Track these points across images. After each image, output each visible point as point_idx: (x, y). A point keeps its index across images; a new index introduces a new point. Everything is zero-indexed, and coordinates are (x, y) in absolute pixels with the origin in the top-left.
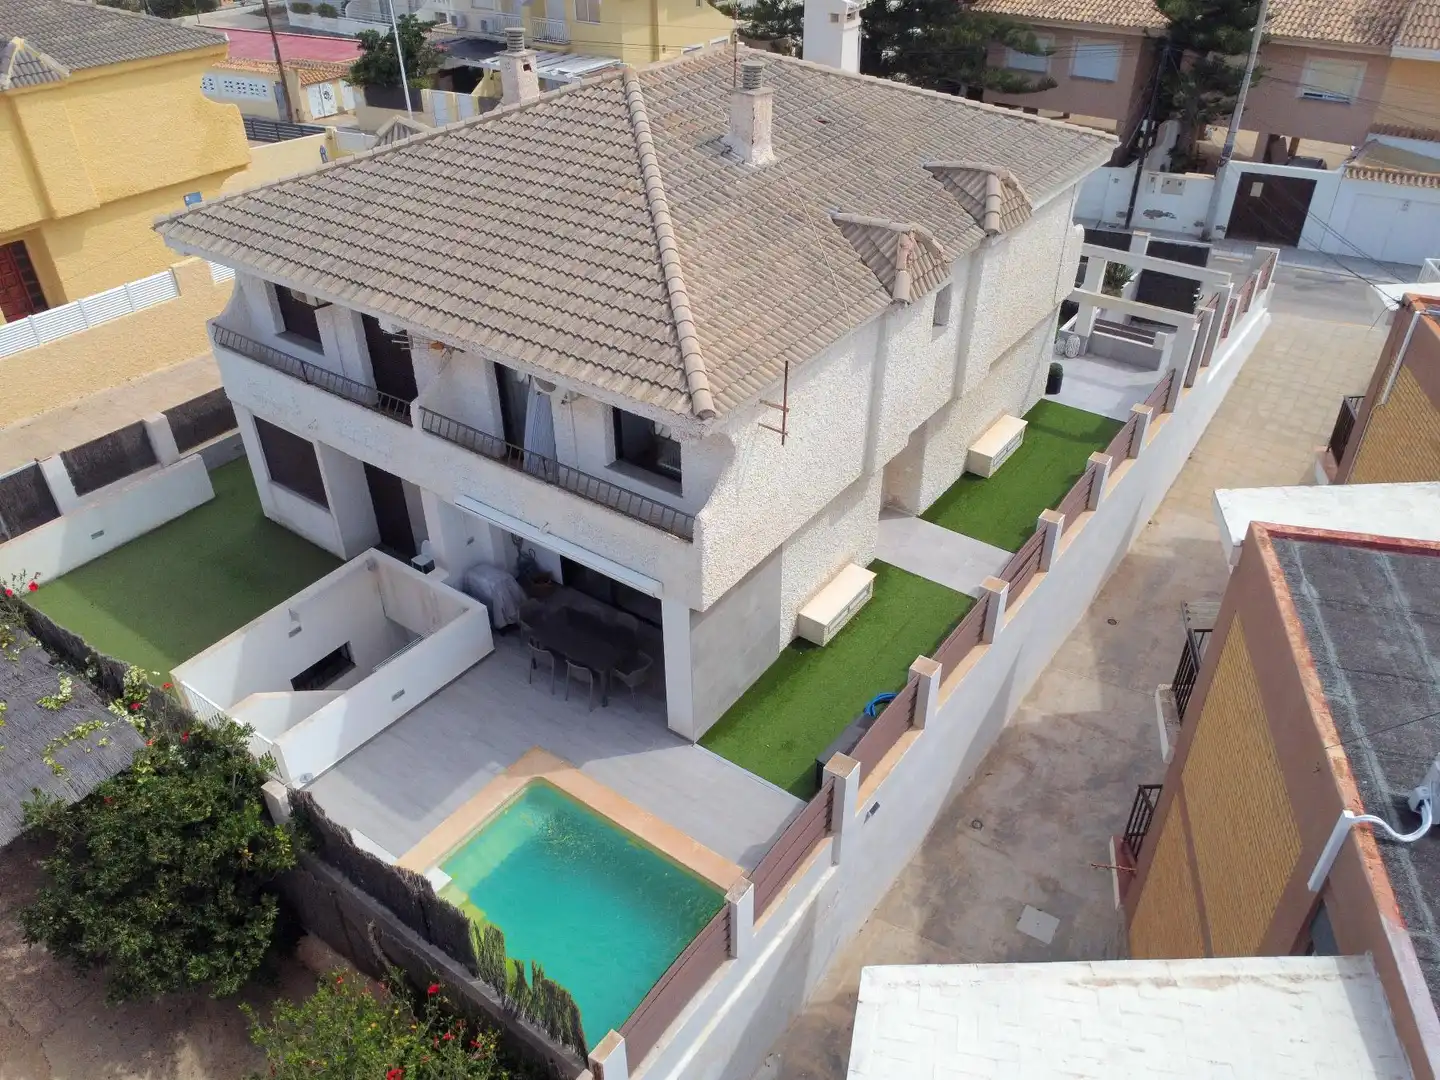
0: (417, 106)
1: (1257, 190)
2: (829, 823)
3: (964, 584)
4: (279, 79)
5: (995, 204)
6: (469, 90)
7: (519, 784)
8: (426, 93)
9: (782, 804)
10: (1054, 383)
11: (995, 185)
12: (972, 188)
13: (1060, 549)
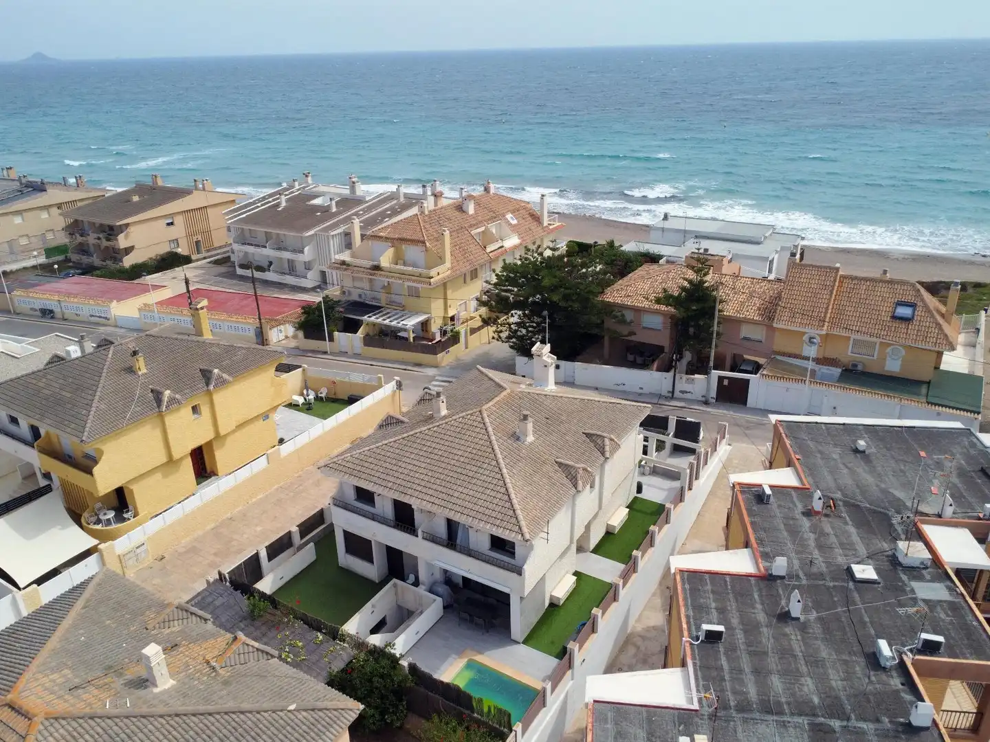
0: (331, 339)
1: (726, 382)
2: (570, 666)
3: (608, 579)
4: (258, 326)
5: (607, 448)
6: (356, 332)
7: (462, 662)
8: (336, 334)
9: (554, 662)
10: (639, 489)
11: (607, 442)
12: (599, 441)
13: (641, 564)
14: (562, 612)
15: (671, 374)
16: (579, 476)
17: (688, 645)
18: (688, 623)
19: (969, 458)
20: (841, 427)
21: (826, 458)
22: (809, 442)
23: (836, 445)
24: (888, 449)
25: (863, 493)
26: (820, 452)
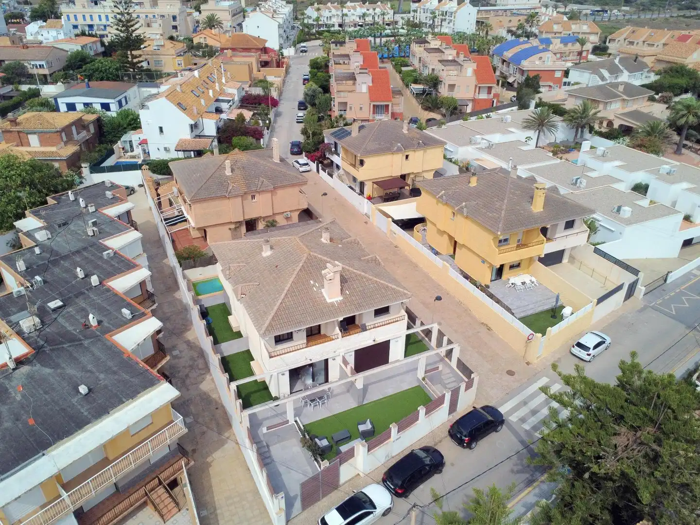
21: (108, 371)
22: (127, 377)
23: (106, 387)
26: (115, 373)
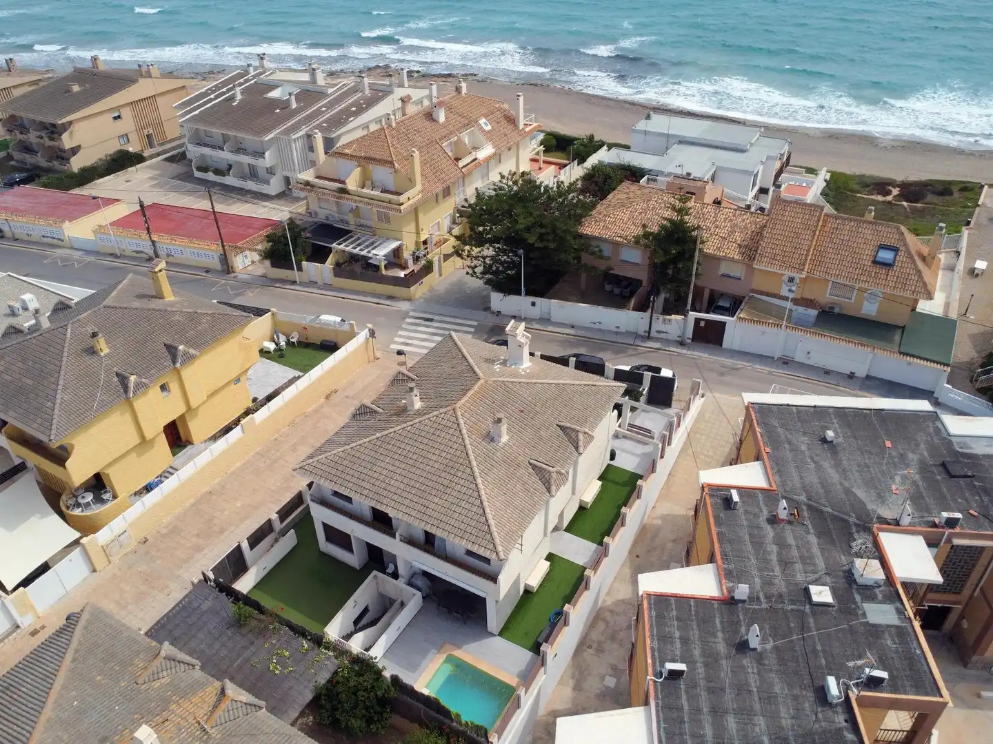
0: (300, 269)
1: (702, 324)
2: (543, 663)
3: (580, 561)
4: (222, 252)
5: (581, 444)
7: (442, 658)
8: (304, 263)
9: (527, 655)
10: (613, 457)
11: (581, 436)
12: (573, 435)
13: (611, 549)
14: (536, 600)
15: (648, 313)
16: (552, 481)
17: (651, 683)
18: (653, 656)
19: (932, 448)
20: (812, 410)
21: (795, 449)
22: (779, 430)
23: (805, 434)
24: (856, 438)
25: (827, 493)
26: (790, 443)
